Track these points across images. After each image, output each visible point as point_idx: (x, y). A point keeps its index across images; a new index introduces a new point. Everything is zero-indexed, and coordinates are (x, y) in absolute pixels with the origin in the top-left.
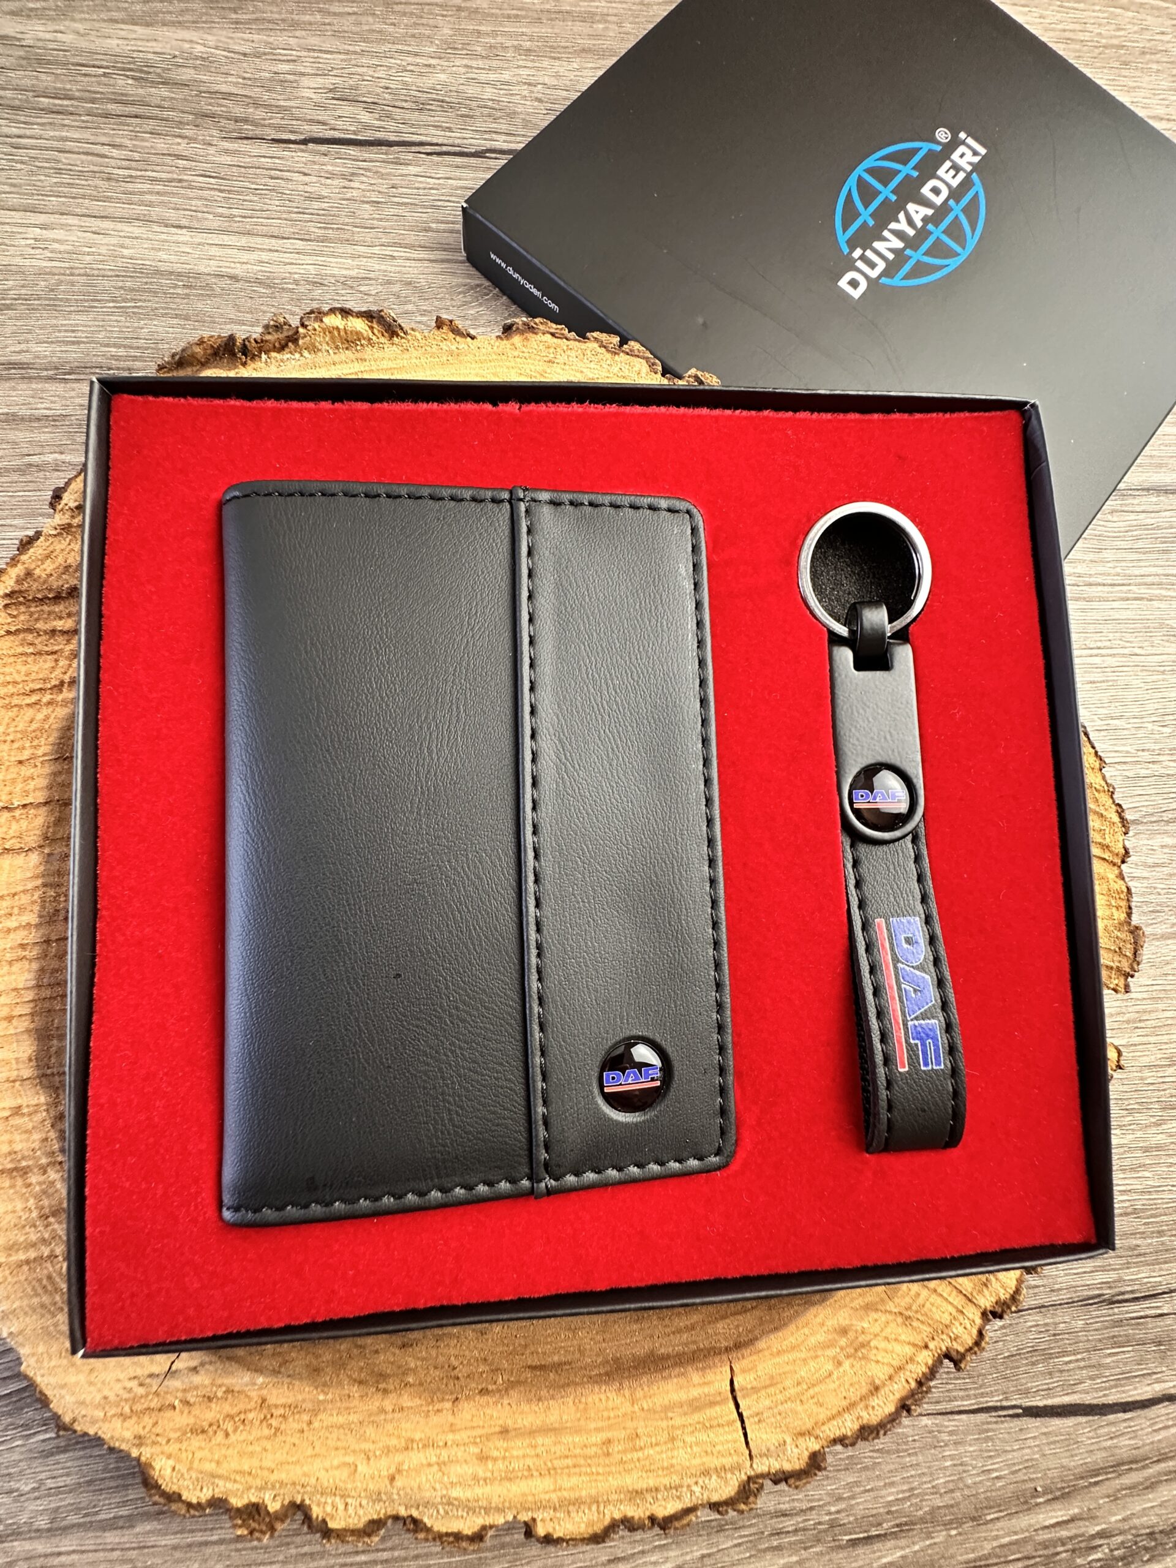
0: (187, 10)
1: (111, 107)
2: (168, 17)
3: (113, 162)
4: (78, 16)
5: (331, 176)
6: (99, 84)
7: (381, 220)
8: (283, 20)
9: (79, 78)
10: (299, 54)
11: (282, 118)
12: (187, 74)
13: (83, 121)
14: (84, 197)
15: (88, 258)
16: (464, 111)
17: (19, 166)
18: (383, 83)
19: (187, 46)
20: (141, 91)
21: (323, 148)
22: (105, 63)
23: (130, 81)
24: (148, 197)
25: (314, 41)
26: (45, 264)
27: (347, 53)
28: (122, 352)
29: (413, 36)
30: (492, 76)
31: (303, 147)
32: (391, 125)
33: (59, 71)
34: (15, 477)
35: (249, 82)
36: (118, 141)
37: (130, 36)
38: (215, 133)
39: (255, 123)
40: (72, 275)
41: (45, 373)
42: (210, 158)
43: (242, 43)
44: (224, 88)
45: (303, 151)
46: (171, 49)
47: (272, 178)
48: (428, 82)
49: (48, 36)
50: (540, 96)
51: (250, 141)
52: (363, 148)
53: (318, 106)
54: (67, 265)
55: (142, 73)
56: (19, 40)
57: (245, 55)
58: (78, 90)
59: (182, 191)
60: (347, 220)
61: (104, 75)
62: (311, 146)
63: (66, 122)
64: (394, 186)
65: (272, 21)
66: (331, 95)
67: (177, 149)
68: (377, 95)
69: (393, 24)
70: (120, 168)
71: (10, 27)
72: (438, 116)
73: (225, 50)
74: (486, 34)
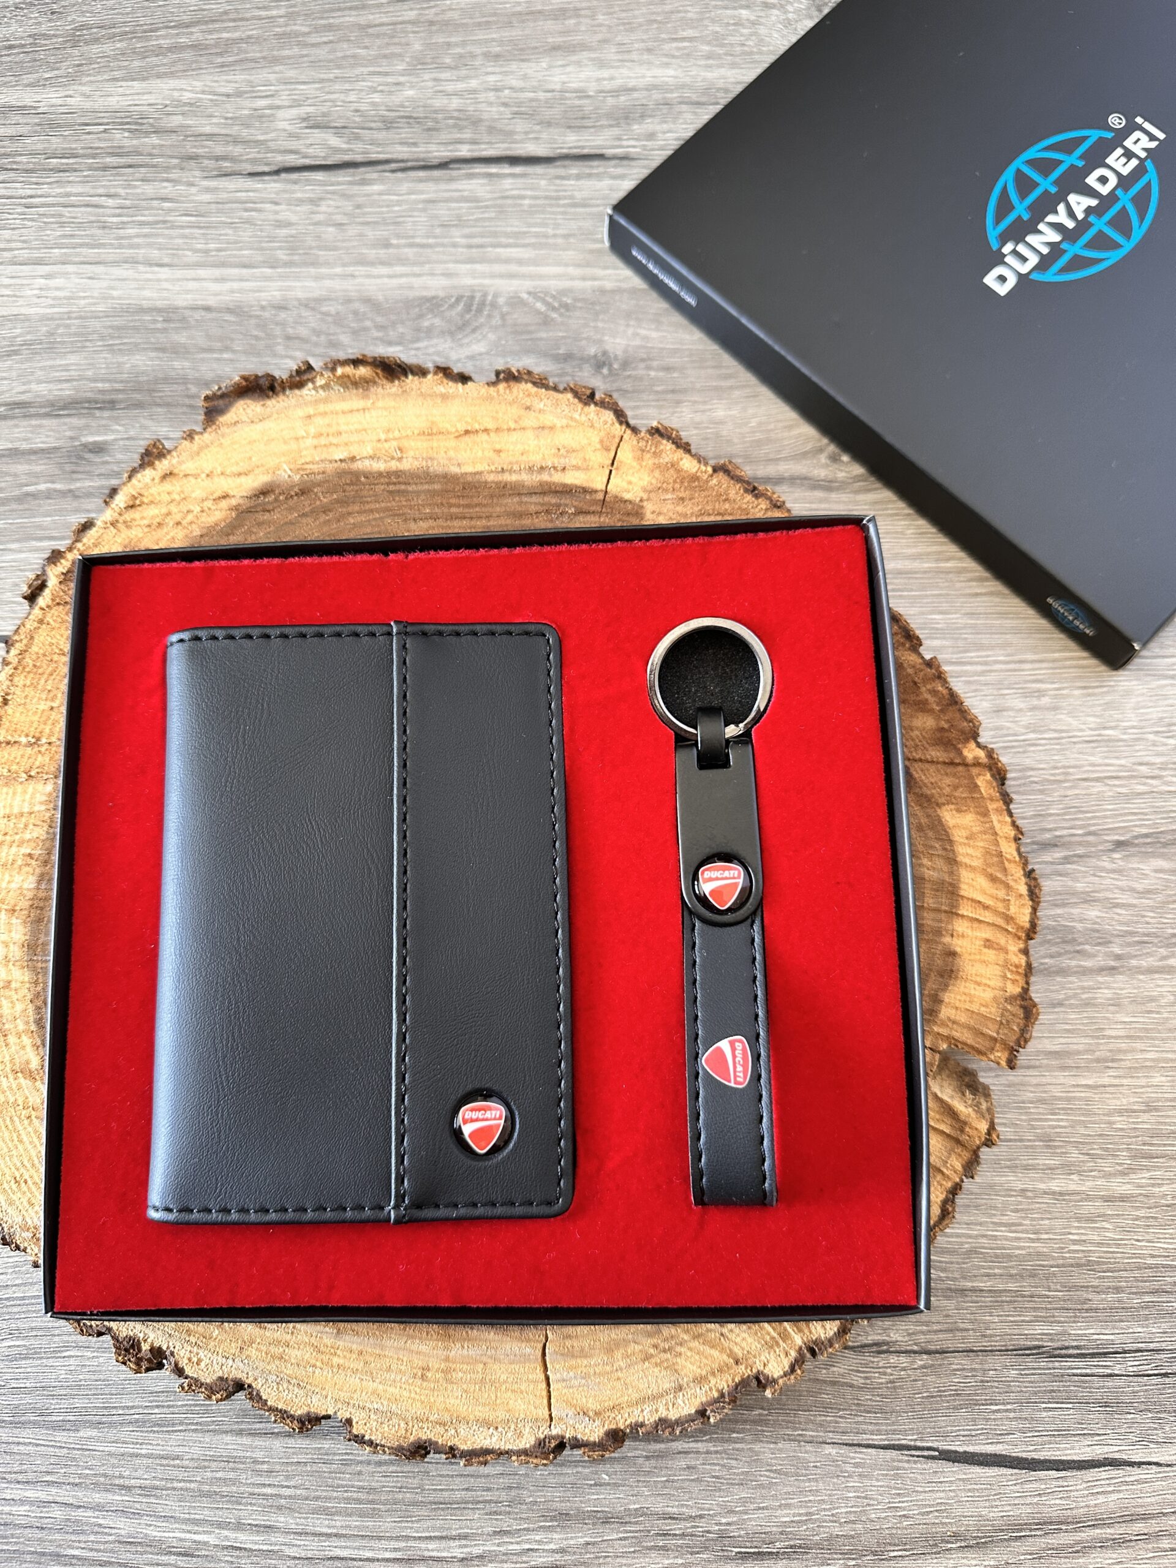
0: (180, 60)
1: (109, 160)
2: (162, 69)
3: (109, 211)
4: (85, 79)
5: (301, 202)
6: (99, 139)
7: (343, 241)
8: (264, 58)
9: (83, 137)
10: (277, 88)
11: (259, 152)
12: (176, 120)
13: (85, 176)
14: (81, 245)
15: (83, 302)
16: (430, 124)
17: (30, 223)
18: (354, 106)
19: (176, 94)
20: (135, 142)
21: (295, 176)
22: (106, 121)
23: (126, 134)
24: (136, 240)
25: (291, 73)
26: (49, 311)
27: (322, 81)
28: (107, 386)
29: (385, 56)
30: (460, 86)
31: (275, 177)
32: (358, 146)
33: (66, 133)
34: (14, 506)
35: (230, 122)
36: (112, 191)
37: (128, 92)
38: (197, 173)
39: (233, 160)
40: (69, 318)
41: (43, 410)
42: (192, 198)
43: (226, 82)
44: (208, 130)
45: (275, 181)
46: (163, 99)
47: (246, 210)
48: (396, 99)
49: (59, 101)
50: (507, 100)
51: (228, 178)
52: (332, 173)
53: (291, 135)
54: (66, 310)
55: (137, 124)
56: (35, 108)
57: (228, 96)
58: (82, 148)
59: (166, 232)
60: (314, 244)
61: (105, 131)
62: (283, 175)
63: (71, 179)
64: (358, 207)
65: (254, 60)
66: (304, 125)
67: (164, 192)
68: (348, 118)
69: (366, 47)
70: (114, 216)
71: (27, 97)
72: (405, 133)
73: (210, 93)
74: (456, 45)
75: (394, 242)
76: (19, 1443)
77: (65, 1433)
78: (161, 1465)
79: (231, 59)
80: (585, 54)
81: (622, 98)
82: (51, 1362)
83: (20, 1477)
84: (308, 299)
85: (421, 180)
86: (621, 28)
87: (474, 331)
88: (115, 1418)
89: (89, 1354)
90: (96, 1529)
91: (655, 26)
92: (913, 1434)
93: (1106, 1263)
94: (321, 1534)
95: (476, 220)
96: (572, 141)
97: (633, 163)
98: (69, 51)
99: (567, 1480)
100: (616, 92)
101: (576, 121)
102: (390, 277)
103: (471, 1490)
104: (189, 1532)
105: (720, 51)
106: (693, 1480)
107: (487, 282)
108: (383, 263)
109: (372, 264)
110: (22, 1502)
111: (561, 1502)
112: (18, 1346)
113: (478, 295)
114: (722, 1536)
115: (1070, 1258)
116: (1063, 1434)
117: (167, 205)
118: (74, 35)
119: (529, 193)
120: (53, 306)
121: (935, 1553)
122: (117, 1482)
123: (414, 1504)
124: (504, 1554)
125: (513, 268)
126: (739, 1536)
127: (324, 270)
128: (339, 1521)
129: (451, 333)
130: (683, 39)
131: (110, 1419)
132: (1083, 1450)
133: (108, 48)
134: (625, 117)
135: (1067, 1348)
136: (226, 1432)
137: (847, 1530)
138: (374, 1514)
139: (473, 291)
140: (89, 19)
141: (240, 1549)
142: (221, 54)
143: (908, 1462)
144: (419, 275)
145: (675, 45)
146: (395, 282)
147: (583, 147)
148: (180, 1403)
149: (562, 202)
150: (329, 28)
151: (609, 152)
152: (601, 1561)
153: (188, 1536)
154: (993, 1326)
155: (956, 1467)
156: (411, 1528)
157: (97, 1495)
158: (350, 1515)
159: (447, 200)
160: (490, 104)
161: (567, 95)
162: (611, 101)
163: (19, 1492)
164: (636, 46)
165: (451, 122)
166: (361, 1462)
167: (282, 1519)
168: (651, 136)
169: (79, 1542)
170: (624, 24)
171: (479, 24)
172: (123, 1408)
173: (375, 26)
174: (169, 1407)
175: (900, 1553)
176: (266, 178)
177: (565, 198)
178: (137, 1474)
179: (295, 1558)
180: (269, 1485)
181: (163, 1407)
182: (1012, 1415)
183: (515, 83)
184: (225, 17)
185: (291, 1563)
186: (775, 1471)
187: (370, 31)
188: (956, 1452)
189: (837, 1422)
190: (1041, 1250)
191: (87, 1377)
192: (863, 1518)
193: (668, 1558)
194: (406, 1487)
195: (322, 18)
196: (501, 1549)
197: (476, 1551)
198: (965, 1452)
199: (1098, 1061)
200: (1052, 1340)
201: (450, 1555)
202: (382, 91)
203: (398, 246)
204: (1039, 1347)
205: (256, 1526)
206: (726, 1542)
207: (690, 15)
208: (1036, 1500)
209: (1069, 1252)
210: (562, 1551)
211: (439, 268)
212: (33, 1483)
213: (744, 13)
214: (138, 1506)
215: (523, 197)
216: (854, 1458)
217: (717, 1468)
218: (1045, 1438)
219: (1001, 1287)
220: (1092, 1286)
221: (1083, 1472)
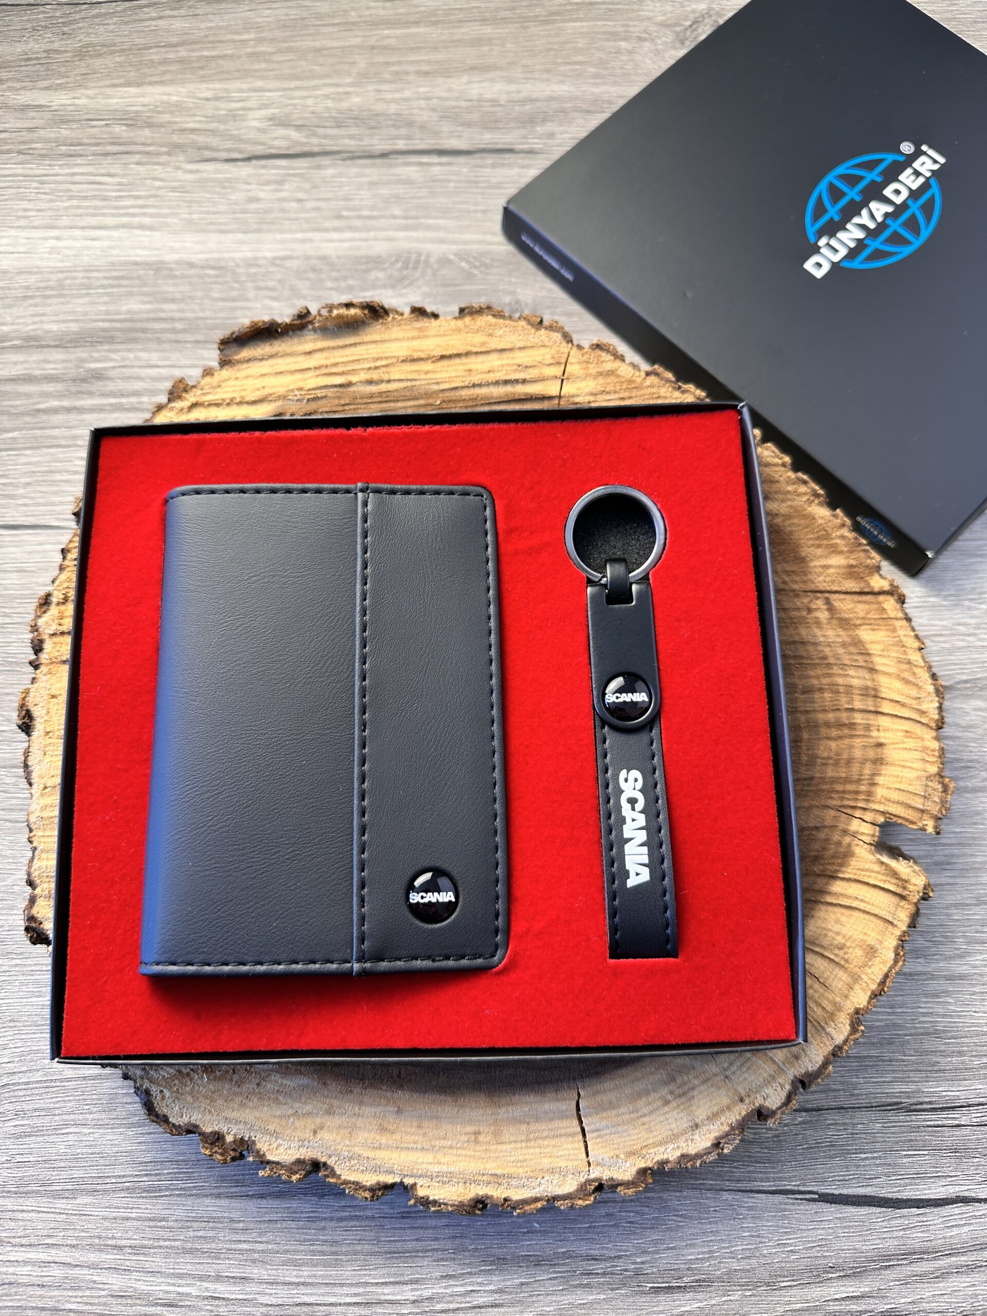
0: (168, 71)
1: (109, 148)
2: (153, 79)
3: (109, 187)
4: (90, 85)
5: (268, 183)
6: (102, 132)
7: (303, 213)
8: (238, 71)
9: (89, 130)
10: (248, 94)
11: (234, 144)
12: (167, 117)
13: (89, 160)
14: (87, 214)
15: (87, 258)
16: (373, 124)
17: (43, 196)
18: (311, 109)
19: (165, 98)
20: (131, 134)
21: (263, 162)
22: (107, 117)
23: (124, 128)
24: (132, 210)
26: (59, 265)
27: (284, 89)
28: (106, 325)
29: (336, 72)
30: (397, 95)
31: (247, 163)
32: (315, 141)
33: (74, 126)
34: (28, 420)
35: (209, 119)
36: (113, 171)
37: (125, 96)
38: (182, 158)
39: (212, 149)
40: (75, 271)
41: (53, 343)
42: (179, 178)
43: (205, 90)
44: (192, 125)
45: (246, 166)
46: (155, 101)
47: (224, 188)
48: (345, 105)
49: (69, 102)
50: (435, 107)
51: (208, 163)
52: (294, 160)
53: (259, 130)
54: (73, 265)
55: (132, 120)
56: (49, 106)
57: (208, 99)
58: (88, 138)
59: (157, 204)
61: (106, 125)
62: (254, 162)
63: (78, 162)
64: (315, 187)
65: (229, 72)
66: (270, 123)
67: (155, 174)
68: (306, 119)
69: (321, 65)
70: (113, 191)
71: (41, 98)
72: (353, 131)
73: (194, 98)
74: (393, 64)
75: (345, 213)
76: (23, 1211)
77: (62, 1201)
78: (149, 1227)
79: (210, 72)
80: (498, 73)
81: (528, 107)
82: (52, 1139)
83: (24, 1241)
84: (275, 258)
85: (366, 166)
86: (526, 54)
87: (411, 284)
88: (109, 1186)
89: (86, 1131)
90: (91, 1285)
91: (552, 53)
92: (796, 1181)
93: (951, 1032)
94: (290, 1284)
95: (412, 198)
96: (488, 138)
97: (537, 156)
98: (77, 63)
99: (504, 1228)
100: (523, 102)
101: (491, 123)
102: (341, 241)
103: (421, 1241)
104: (174, 1285)
105: (604, 72)
106: (611, 1226)
107: (421, 246)
108: (335, 230)
109: (326, 230)
110: (26, 1263)
111: (499, 1248)
112: (23, 1125)
113: (414, 256)
114: (638, 1273)
115: (920, 1028)
116: (921, 1177)
117: (158, 183)
118: (81, 51)
119: (454, 178)
120: (61, 261)
121: (818, 1282)
122: (110, 1242)
123: (372, 1254)
124: (451, 1296)
125: (442, 234)
126: (652, 1273)
127: (288, 236)
128: (306, 1273)
129: (393, 287)
130: (575, 63)
131: (104, 1187)
132: (938, 1190)
133: (109, 61)
134: (530, 121)
135: (921, 1103)
136: (206, 1196)
137: (744, 1265)
138: (336, 1264)
139: (410, 253)
140: (93, 39)
141: (219, 1298)
142: (202, 68)
143: (793, 1204)
144: (366, 240)
145: (568, 67)
146: (346, 245)
147: (497, 144)
148: (166, 1172)
149: (481, 185)
150: (289, 50)
151: (519, 147)
152: (534, 1299)
153: (172, 1288)
154: (859, 1086)
155: (833, 1208)
156: (370, 1275)
157: (93, 1255)
158: (315, 1266)
159: (389, 182)
160: (421, 109)
161: (483, 104)
162: (518, 109)
163: (23, 1254)
164: (538, 67)
165: (390, 123)
166: (325, 1219)
167: (256, 1271)
168: (551, 135)
169: (76, 1297)
170: (527, 51)
171: (412, 49)
172: (115, 1177)
173: (328, 49)
174: (156, 1175)
175: (789, 1283)
176: (240, 163)
177: (483, 182)
178: (128, 1236)
179: (267, 1305)
180: (244, 1241)
181: (151, 1175)
182: (878, 1162)
183: (441, 94)
184: (205, 40)
185: (263, 1310)
186: (681, 1216)
187: (324, 52)
188: (833, 1195)
189: (732, 1172)
190: (896, 1021)
191: (84, 1151)
192: (758, 1254)
193: (592, 1294)
194: (364, 1240)
195: (285, 42)
196: (448, 1291)
197: (427, 1293)
198: (840, 1194)
199: (936, 864)
200: (908, 1097)
201: (403, 1298)
202: (333, 99)
203: (348, 218)
204: (898, 1103)
205: (233, 1277)
206: (641, 1278)
207: (580, 45)
208: (902, 1233)
209: (920, 1023)
210: (500, 1291)
211: (382, 234)
212: (35, 1245)
213: (623, 44)
214: (128, 1263)
215: (450, 181)
216: (747, 1202)
217: (632, 1214)
218: (907, 1181)
219: (865, 1053)
220: (940, 1051)
221: (939, 1209)
